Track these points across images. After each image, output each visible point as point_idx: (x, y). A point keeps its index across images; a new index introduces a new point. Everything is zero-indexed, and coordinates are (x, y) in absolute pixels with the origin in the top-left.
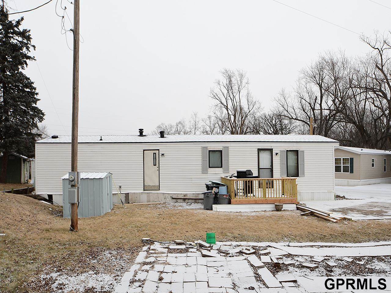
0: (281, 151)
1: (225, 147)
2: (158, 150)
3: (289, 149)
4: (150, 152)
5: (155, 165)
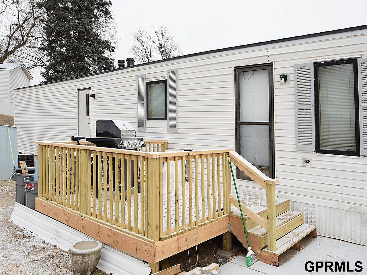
0: (300, 68)
1: (170, 72)
2: (90, 88)
3: (322, 60)
4: (83, 94)
5: (87, 115)
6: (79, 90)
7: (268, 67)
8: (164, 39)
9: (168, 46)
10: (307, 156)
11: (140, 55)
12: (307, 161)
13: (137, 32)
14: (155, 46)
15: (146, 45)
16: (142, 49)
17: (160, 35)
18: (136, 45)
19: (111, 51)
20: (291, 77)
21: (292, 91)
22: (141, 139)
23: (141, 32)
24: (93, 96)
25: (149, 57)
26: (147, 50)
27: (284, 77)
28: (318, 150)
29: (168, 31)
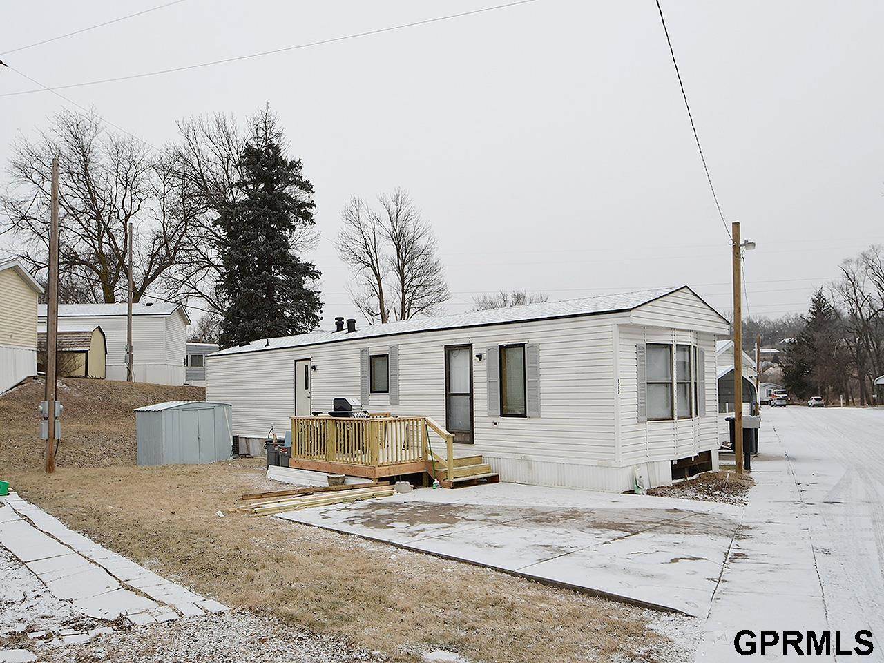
0: (490, 349)
1: (392, 347)
2: (310, 359)
3: (504, 343)
4: (301, 365)
5: (307, 388)
6: (296, 361)
7: (469, 347)
8: (401, 217)
9: (410, 228)
10: (495, 420)
11: (356, 251)
12: (495, 424)
13: (349, 205)
14: (384, 232)
15: (366, 231)
16: (358, 237)
17: (393, 209)
18: (349, 232)
19: (315, 277)
20: (484, 357)
21: (485, 368)
22: (366, 412)
23: (357, 204)
24: (314, 368)
25: (373, 253)
26: (368, 239)
27: (480, 357)
28: (502, 415)
29: (409, 199)
